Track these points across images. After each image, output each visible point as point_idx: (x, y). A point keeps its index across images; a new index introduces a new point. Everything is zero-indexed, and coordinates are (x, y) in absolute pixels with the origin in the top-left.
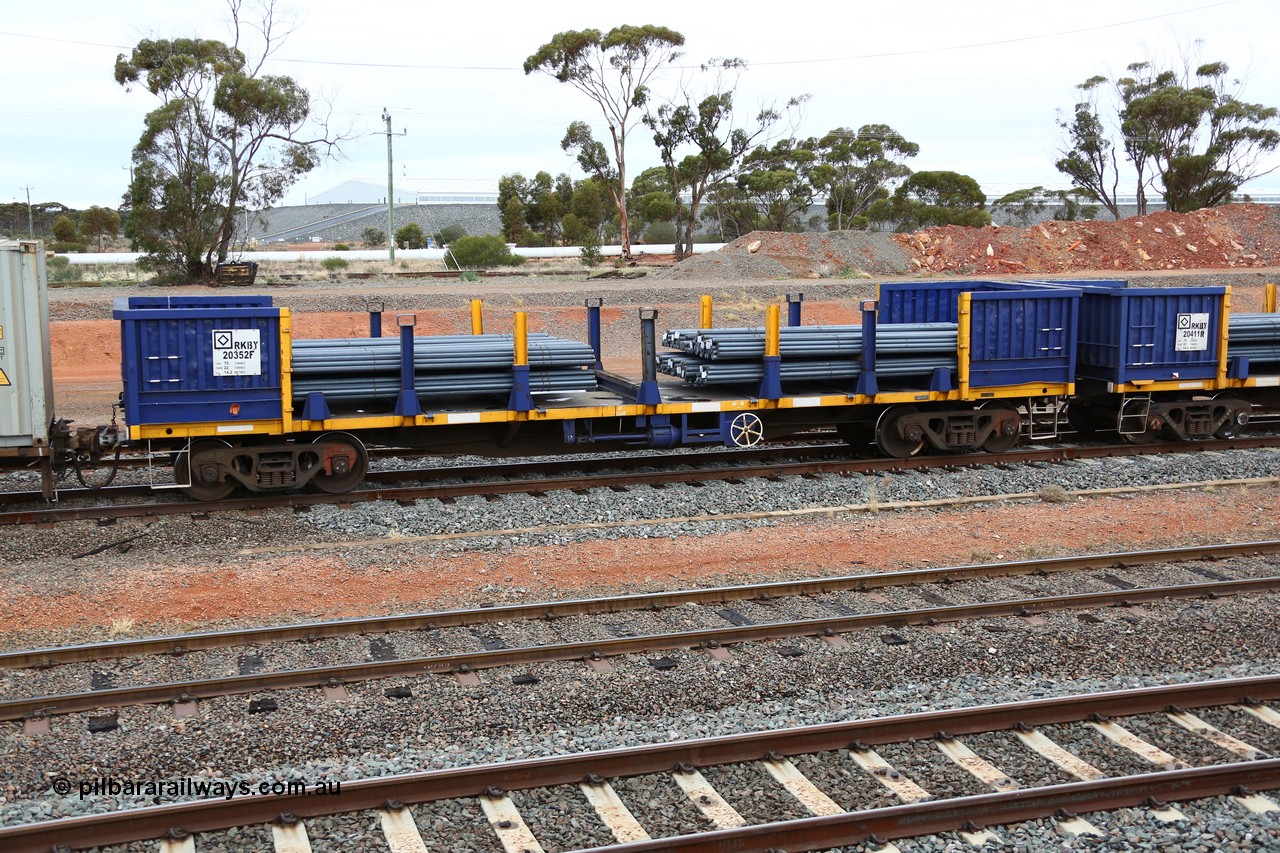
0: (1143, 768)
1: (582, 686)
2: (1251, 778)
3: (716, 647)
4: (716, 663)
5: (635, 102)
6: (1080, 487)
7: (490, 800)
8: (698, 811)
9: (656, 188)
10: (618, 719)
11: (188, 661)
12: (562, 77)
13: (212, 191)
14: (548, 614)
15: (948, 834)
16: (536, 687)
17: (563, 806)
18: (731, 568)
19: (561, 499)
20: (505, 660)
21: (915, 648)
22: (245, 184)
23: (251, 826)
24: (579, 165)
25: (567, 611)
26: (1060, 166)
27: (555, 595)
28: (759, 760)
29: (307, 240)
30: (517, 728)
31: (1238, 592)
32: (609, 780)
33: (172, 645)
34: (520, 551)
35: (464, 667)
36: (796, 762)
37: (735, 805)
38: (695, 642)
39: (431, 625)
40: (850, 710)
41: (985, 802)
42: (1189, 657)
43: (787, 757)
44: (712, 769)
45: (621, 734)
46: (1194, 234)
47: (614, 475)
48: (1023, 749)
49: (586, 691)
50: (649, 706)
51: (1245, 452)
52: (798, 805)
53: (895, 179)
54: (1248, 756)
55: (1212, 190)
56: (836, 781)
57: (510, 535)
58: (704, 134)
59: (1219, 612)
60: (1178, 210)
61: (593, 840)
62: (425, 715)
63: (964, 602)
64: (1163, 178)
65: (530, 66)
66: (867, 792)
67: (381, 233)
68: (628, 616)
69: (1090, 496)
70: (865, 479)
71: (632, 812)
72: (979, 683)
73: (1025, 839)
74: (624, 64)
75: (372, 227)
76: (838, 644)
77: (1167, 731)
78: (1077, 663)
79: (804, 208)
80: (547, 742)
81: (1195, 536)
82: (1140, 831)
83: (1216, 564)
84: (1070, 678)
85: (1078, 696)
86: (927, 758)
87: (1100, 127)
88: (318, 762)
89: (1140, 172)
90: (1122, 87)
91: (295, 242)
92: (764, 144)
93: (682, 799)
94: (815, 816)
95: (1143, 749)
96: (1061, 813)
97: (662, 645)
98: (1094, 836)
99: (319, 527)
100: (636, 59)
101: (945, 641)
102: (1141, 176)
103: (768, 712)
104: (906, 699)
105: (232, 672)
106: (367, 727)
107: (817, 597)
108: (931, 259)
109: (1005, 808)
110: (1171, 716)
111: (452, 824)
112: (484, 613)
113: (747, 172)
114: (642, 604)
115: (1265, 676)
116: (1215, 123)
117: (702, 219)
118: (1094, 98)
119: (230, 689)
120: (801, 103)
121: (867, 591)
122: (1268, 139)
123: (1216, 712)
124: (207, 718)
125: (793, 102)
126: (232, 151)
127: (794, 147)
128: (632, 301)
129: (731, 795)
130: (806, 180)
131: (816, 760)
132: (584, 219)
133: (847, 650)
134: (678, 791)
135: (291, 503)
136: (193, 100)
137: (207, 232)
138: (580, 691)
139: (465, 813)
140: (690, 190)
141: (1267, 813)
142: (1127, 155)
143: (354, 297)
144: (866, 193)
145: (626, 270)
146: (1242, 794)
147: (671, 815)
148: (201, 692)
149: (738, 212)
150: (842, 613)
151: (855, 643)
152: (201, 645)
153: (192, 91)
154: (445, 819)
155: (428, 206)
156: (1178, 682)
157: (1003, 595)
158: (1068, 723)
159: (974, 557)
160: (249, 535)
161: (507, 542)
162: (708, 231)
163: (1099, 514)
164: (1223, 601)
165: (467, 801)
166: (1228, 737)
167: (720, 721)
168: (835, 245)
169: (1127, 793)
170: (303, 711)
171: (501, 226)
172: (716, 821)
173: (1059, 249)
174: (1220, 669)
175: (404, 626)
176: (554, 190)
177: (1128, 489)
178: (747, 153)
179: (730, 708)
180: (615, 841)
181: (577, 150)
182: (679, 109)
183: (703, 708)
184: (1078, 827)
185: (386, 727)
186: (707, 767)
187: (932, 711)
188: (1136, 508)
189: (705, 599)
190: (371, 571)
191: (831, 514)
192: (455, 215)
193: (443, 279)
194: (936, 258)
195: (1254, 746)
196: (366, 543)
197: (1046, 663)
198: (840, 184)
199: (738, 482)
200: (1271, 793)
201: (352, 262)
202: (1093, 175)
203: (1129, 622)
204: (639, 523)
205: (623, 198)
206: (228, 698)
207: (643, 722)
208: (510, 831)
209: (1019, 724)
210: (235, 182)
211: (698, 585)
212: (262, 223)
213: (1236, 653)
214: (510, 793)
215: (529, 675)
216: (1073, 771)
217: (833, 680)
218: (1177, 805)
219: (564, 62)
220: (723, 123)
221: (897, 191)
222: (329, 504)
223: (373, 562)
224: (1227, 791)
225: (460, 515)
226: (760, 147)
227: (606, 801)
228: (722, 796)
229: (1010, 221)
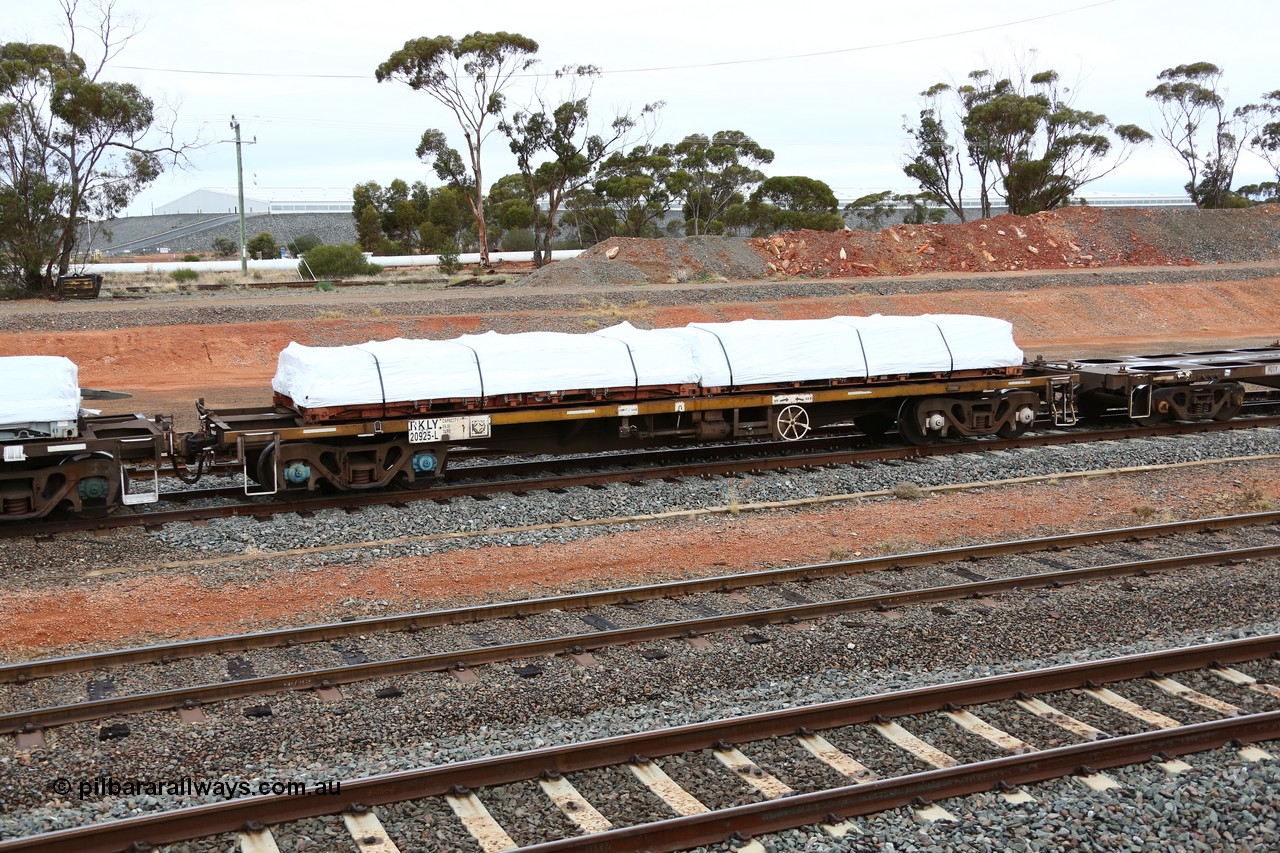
0: (994, 753)
1: (447, 697)
2: (1093, 758)
3: (581, 652)
4: (581, 669)
5: (490, 109)
6: (932, 484)
7: (354, 816)
8: (564, 817)
9: (514, 194)
10: (484, 728)
11: (33, 689)
12: (416, 84)
13: (51, 201)
14: (411, 626)
15: (810, 828)
16: (400, 700)
17: (429, 818)
18: (595, 574)
19: (422, 510)
20: (368, 674)
21: (776, 646)
22: (86, 193)
24: (435, 172)
25: (431, 622)
26: (908, 171)
27: (418, 606)
28: (624, 763)
29: (155, 251)
30: (381, 742)
31: (1081, 580)
32: (475, 790)
33: (15, 673)
34: (381, 563)
35: (326, 683)
36: (662, 763)
37: (601, 809)
38: (560, 648)
39: (291, 642)
40: (714, 710)
41: (845, 794)
42: (1037, 645)
43: (653, 759)
44: (578, 774)
45: (487, 743)
46: (1035, 236)
47: (478, 484)
48: (882, 740)
49: (451, 702)
50: (515, 714)
51: (1085, 445)
52: (664, 806)
53: (750, 185)
54: (1091, 737)
55: (1050, 194)
56: (701, 781)
57: (371, 548)
58: (559, 140)
59: (1063, 600)
60: (1019, 213)
62: (286, 733)
63: (823, 599)
64: (1004, 182)
65: (383, 73)
66: (731, 791)
67: (233, 244)
68: (492, 624)
69: (942, 492)
70: (726, 481)
71: (498, 821)
72: (839, 679)
73: (884, 828)
74: (478, 71)
75: (223, 237)
76: (702, 645)
77: (1016, 717)
78: (931, 655)
79: (661, 214)
80: (412, 755)
81: (1041, 528)
83: (1060, 553)
84: (925, 669)
85: (933, 686)
86: (789, 754)
87: (945, 134)
89: (984, 176)
90: (963, 95)
91: (142, 253)
92: (620, 150)
93: (548, 806)
94: (680, 816)
95: (994, 735)
96: (918, 801)
97: (526, 653)
98: (949, 822)
99: (172, 545)
100: (490, 65)
101: (805, 638)
102: (984, 180)
103: (633, 715)
104: (769, 697)
105: (80, 698)
106: (226, 749)
107: (680, 600)
108: (786, 263)
109: (864, 799)
110: (1019, 703)
111: (314, 843)
112: (345, 627)
113: (605, 178)
114: (506, 613)
115: (1106, 659)
116: (1050, 129)
117: (561, 225)
118: (938, 104)
119: (79, 716)
120: (656, 109)
121: (729, 592)
122: (1099, 145)
123: (1061, 697)
124: (54, 747)
125: (647, 109)
126: (72, 160)
128: (491, 308)
129: (598, 800)
130: (663, 186)
131: (681, 761)
132: (441, 226)
133: (710, 651)
134: (544, 798)
135: (143, 520)
136: (27, 106)
137: (46, 244)
138: (444, 702)
139: (328, 831)
140: (547, 198)
141: (1107, 790)
142: (971, 160)
143: (205, 309)
144: (722, 199)
145: (484, 278)
146: (1085, 774)
147: (537, 822)
148: (47, 721)
149: (596, 219)
150: (705, 614)
151: (718, 644)
152: (46, 672)
153: (26, 97)
154: (308, 839)
155: (281, 215)
156: (1026, 669)
157: (861, 591)
158: (924, 714)
159: (833, 555)
160: (98, 556)
161: (368, 554)
162: (567, 238)
163: (951, 509)
164: (1067, 589)
165: (330, 818)
166: (1072, 720)
167: (585, 727)
168: (692, 250)
169: (979, 778)
170: (157, 735)
171: (357, 235)
172: (583, 826)
173: (909, 252)
174: (1065, 655)
175: (263, 643)
176: (410, 198)
177: (978, 484)
178: (604, 160)
179: (596, 713)
181: (432, 157)
182: (535, 116)
183: (569, 714)
184: (934, 814)
185: (245, 748)
186: (573, 773)
187: (794, 708)
188: (985, 502)
189: (569, 605)
190: (228, 589)
191: (693, 517)
192: (310, 225)
193: (297, 290)
194: (792, 262)
195: (1096, 727)
196: (221, 560)
197: (902, 656)
198: (697, 190)
199: (600, 487)
200: (1111, 771)
201: (203, 273)
202: (938, 179)
203: (981, 613)
204: (501, 531)
205: (481, 206)
206: (77, 725)
207: (508, 730)
208: (374, 847)
209: (877, 717)
210: (75, 191)
211: (562, 591)
212: (105, 233)
213: (1080, 639)
214: (374, 808)
215: (392, 688)
216: (929, 760)
217: (698, 680)
218: (1025, 788)
219: (417, 69)
220: (578, 130)
221: (752, 196)
222: (182, 521)
223: (230, 580)
224: (1071, 771)
225: (320, 529)
226: (616, 154)
227: (472, 812)
228: (589, 801)
229: (862, 224)
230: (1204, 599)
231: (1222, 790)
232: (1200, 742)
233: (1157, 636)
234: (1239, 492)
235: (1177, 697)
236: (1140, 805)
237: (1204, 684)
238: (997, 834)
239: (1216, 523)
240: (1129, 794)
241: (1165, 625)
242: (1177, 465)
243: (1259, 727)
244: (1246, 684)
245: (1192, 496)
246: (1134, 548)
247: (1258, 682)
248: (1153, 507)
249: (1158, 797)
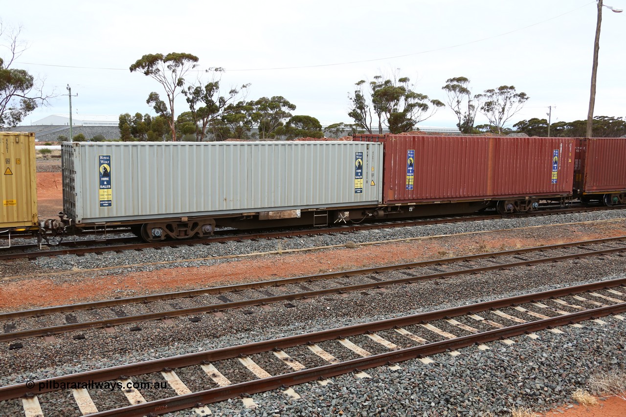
0: (386, 350)
1: (160, 330)
2: (424, 351)
3: (217, 312)
4: (217, 319)
5: (178, 85)
6: (360, 242)
8: (211, 380)
9: (187, 120)
10: (176, 344)
12: (147, 73)
14: (145, 301)
15: (313, 382)
16: (140, 332)
18: (222, 279)
19: (149, 252)
20: (127, 321)
21: (298, 308)
22: (3, 116)
23: (12, 399)
24: (154, 110)
25: (153, 299)
26: (350, 115)
27: (147, 292)
28: (236, 357)
30: (132, 350)
31: (419, 281)
32: (173, 369)
34: (132, 274)
35: (108, 325)
36: (252, 357)
37: (227, 376)
38: (208, 310)
39: (93, 308)
40: (273, 335)
41: (327, 368)
42: (402, 307)
43: (248, 355)
44: (217, 362)
45: (178, 350)
48: (341, 346)
49: (162, 333)
50: (189, 337)
51: (420, 226)
52: (253, 375)
53: (286, 119)
54: (423, 343)
55: (406, 126)
56: (268, 364)
57: (127, 268)
58: (207, 98)
59: (412, 288)
60: (394, 133)
61: (167, 395)
62: (91, 346)
63: (317, 289)
64: (388, 120)
65: (133, 68)
66: (280, 368)
67: (67, 138)
68: (179, 300)
69: (364, 245)
70: (278, 240)
71: (183, 382)
72: (323, 321)
73: (342, 381)
74: (173, 68)
75: (63, 135)
76: (267, 308)
77: (394, 336)
78: (360, 312)
79: (249, 130)
80: (146, 355)
82: (385, 375)
83: (411, 270)
84: (358, 317)
85: (362, 324)
86: (304, 352)
87: (365, 100)
88: (42, 369)
89: (380, 118)
90: (372, 85)
92: (233, 103)
93: (204, 375)
95: (386, 343)
96: (356, 370)
97: (194, 312)
98: (368, 378)
99: (41, 266)
100: (178, 66)
101: (310, 305)
103: (239, 338)
105: (1, 332)
107: (258, 289)
109: (335, 370)
110: (395, 330)
111: (105, 392)
112: (116, 301)
113: (226, 114)
114: (185, 295)
116: (406, 100)
117: (207, 133)
118: (362, 89)
119: (0, 340)
120: (247, 87)
121: (279, 286)
122: (424, 107)
123: (411, 327)
127: (245, 105)
129: (225, 372)
130: (250, 118)
131: (259, 356)
132: (157, 133)
133: (271, 311)
134: (203, 372)
135: (27, 256)
138: (159, 333)
140: (202, 121)
141: (429, 364)
142: (375, 111)
143: (55, 166)
144: (274, 124)
146: (421, 358)
147: (200, 382)
149: (222, 131)
150: (268, 295)
151: (274, 308)
155: (87, 126)
156: (398, 317)
157: (332, 286)
158: (358, 335)
159: (320, 271)
161: (126, 270)
162: (209, 138)
163: (368, 252)
164: (414, 284)
166: (416, 336)
167: (219, 342)
170: (34, 348)
171: (120, 135)
172: (219, 384)
174: (413, 311)
175: (81, 308)
176: (143, 120)
177: (378, 242)
178: (226, 106)
179: (223, 337)
180: (177, 394)
181: (153, 104)
182: (197, 88)
183: (212, 337)
184: (362, 375)
185: (73, 353)
186: (215, 362)
187: (306, 334)
188: (381, 249)
189: (212, 292)
190: (65, 285)
191: (263, 255)
192: (100, 131)
195: (425, 339)
196: (62, 273)
197: (349, 312)
198: (264, 120)
199: (224, 243)
200: (431, 356)
201: (53, 150)
202: (362, 118)
203: (380, 294)
204: (183, 261)
205: (173, 124)
207: (187, 344)
208: (131, 394)
209: (339, 337)
211: (208, 286)
213: (418, 304)
214: (131, 377)
215: (137, 327)
216: (360, 354)
217: (265, 323)
218: (398, 364)
219: (147, 67)
220: (215, 94)
221: (287, 123)
222: (45, 256)
223: (66, 281)
224: (416, 357)
225: (105, 260)
226: (231, 104)
227: (172, 378)
228: (222, 373)
229: (331, 136)
230: (465, 288)
231: (471, 362)
232: (464, 343)
233: (448, 302)
234: (478, 245)
235: (455, 326)
236: (441, 369)
237: (465, 321)
238: (387, 382)
239: (470, 257)
240: (437, 365)
241: (451, 298)
242: (455, 234)
243: (485, 337)
244: (481, 320)
245: (460, 247)
246: (439, 268)
247: (485, 320)
248: (445, 251)
249: (448, 366)
